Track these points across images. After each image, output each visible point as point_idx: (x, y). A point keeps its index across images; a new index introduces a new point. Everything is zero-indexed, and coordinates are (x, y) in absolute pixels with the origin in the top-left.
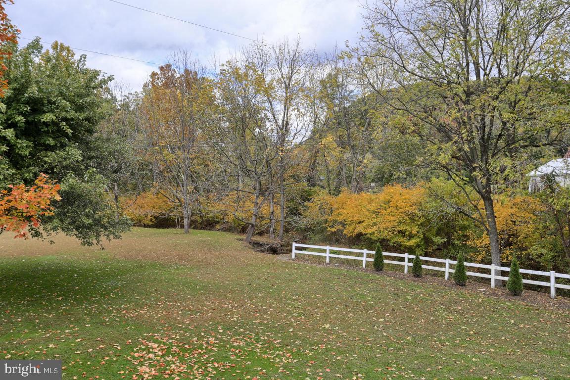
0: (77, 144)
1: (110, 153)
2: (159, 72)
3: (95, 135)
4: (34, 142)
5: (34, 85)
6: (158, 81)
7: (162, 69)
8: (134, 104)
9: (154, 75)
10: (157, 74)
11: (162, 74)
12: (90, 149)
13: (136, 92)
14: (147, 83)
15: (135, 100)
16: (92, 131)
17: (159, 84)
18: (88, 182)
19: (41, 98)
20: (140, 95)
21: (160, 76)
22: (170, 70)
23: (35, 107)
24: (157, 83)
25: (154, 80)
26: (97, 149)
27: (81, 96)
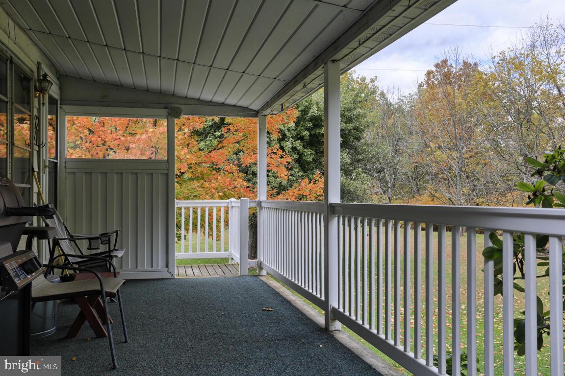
0: (347, 150)
1: (374, 156)
2: (434, 69)
3: (362, 141)
4: (316, 151)
5: (315, 106)
6: (433, 79)
7: (437, 66)
8: (408, 106)
9: (429, 73)
10: (432, 72)
11: (437, 71)
12: (357, 153)
13: (410, 94)
14: (422, 82)
15: (408, 102)
16: (360, 138)
17: (435, 82)
18: (355, 180)
19: (320, 116)
20: (415, 96)
21: (436, 73)
22: (446, 65)
23: (316, 123)
24: (433, 82)
25: (429, 79)
26: (363, 152)
27: (350, 110)
